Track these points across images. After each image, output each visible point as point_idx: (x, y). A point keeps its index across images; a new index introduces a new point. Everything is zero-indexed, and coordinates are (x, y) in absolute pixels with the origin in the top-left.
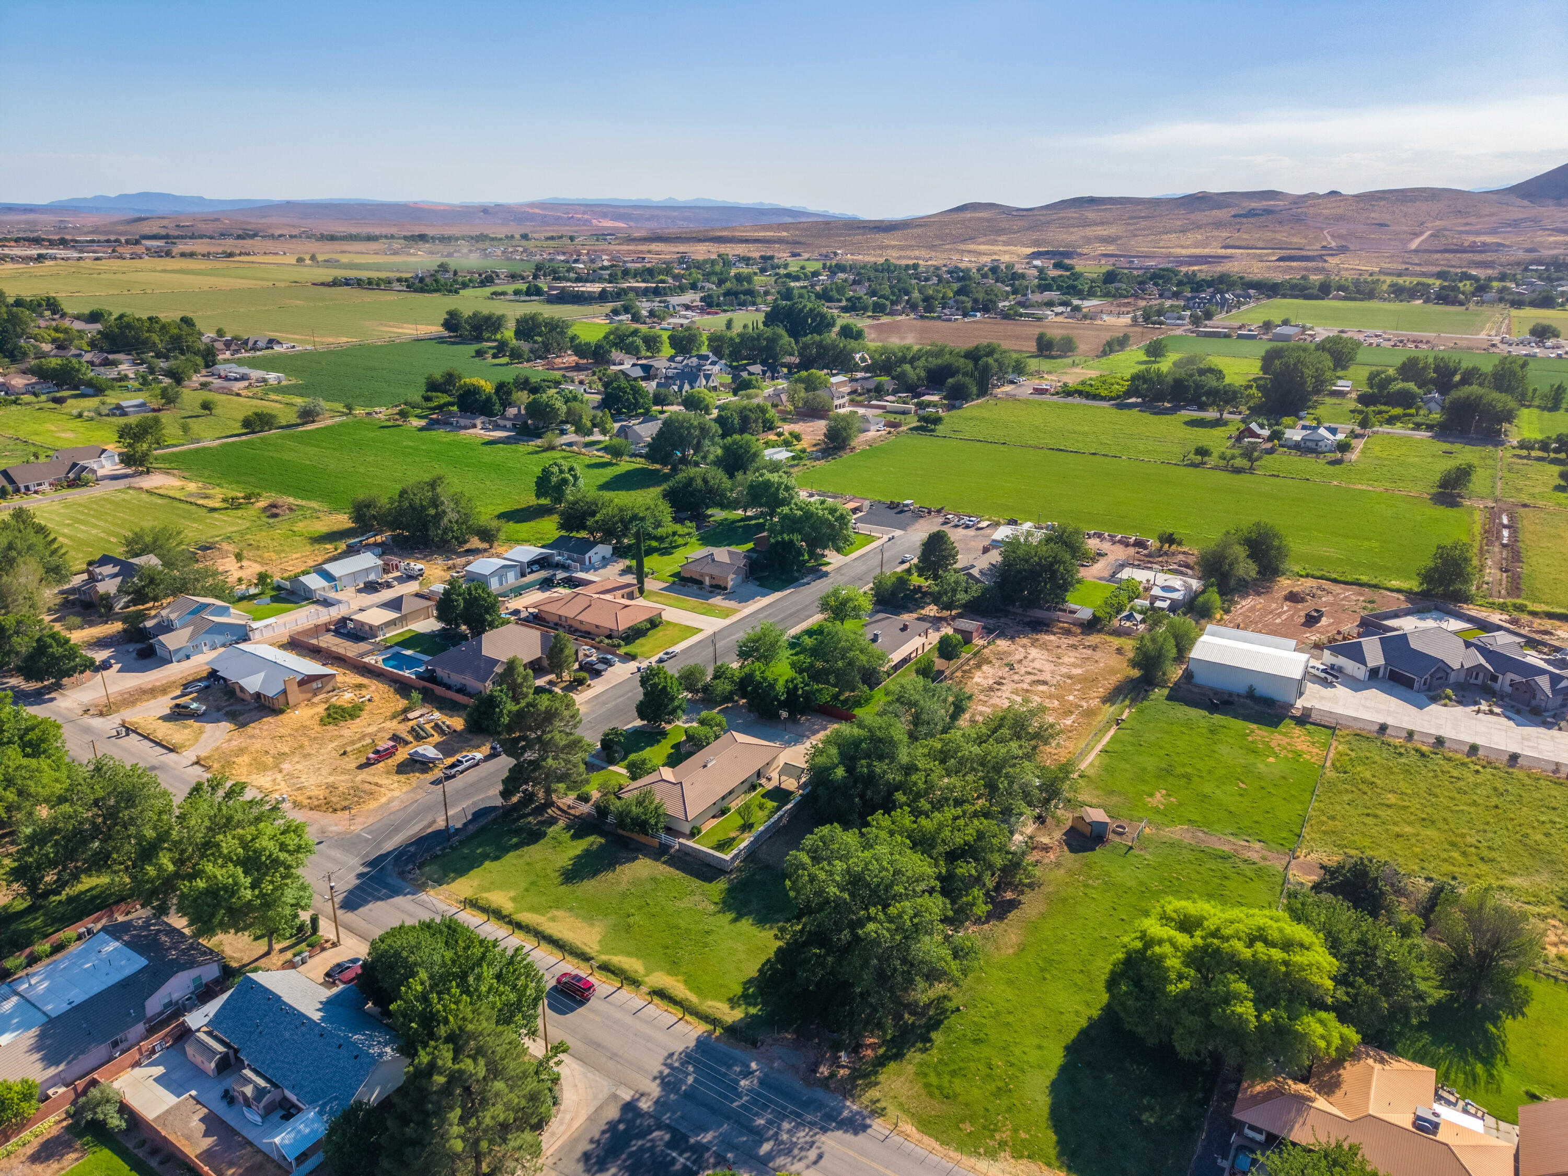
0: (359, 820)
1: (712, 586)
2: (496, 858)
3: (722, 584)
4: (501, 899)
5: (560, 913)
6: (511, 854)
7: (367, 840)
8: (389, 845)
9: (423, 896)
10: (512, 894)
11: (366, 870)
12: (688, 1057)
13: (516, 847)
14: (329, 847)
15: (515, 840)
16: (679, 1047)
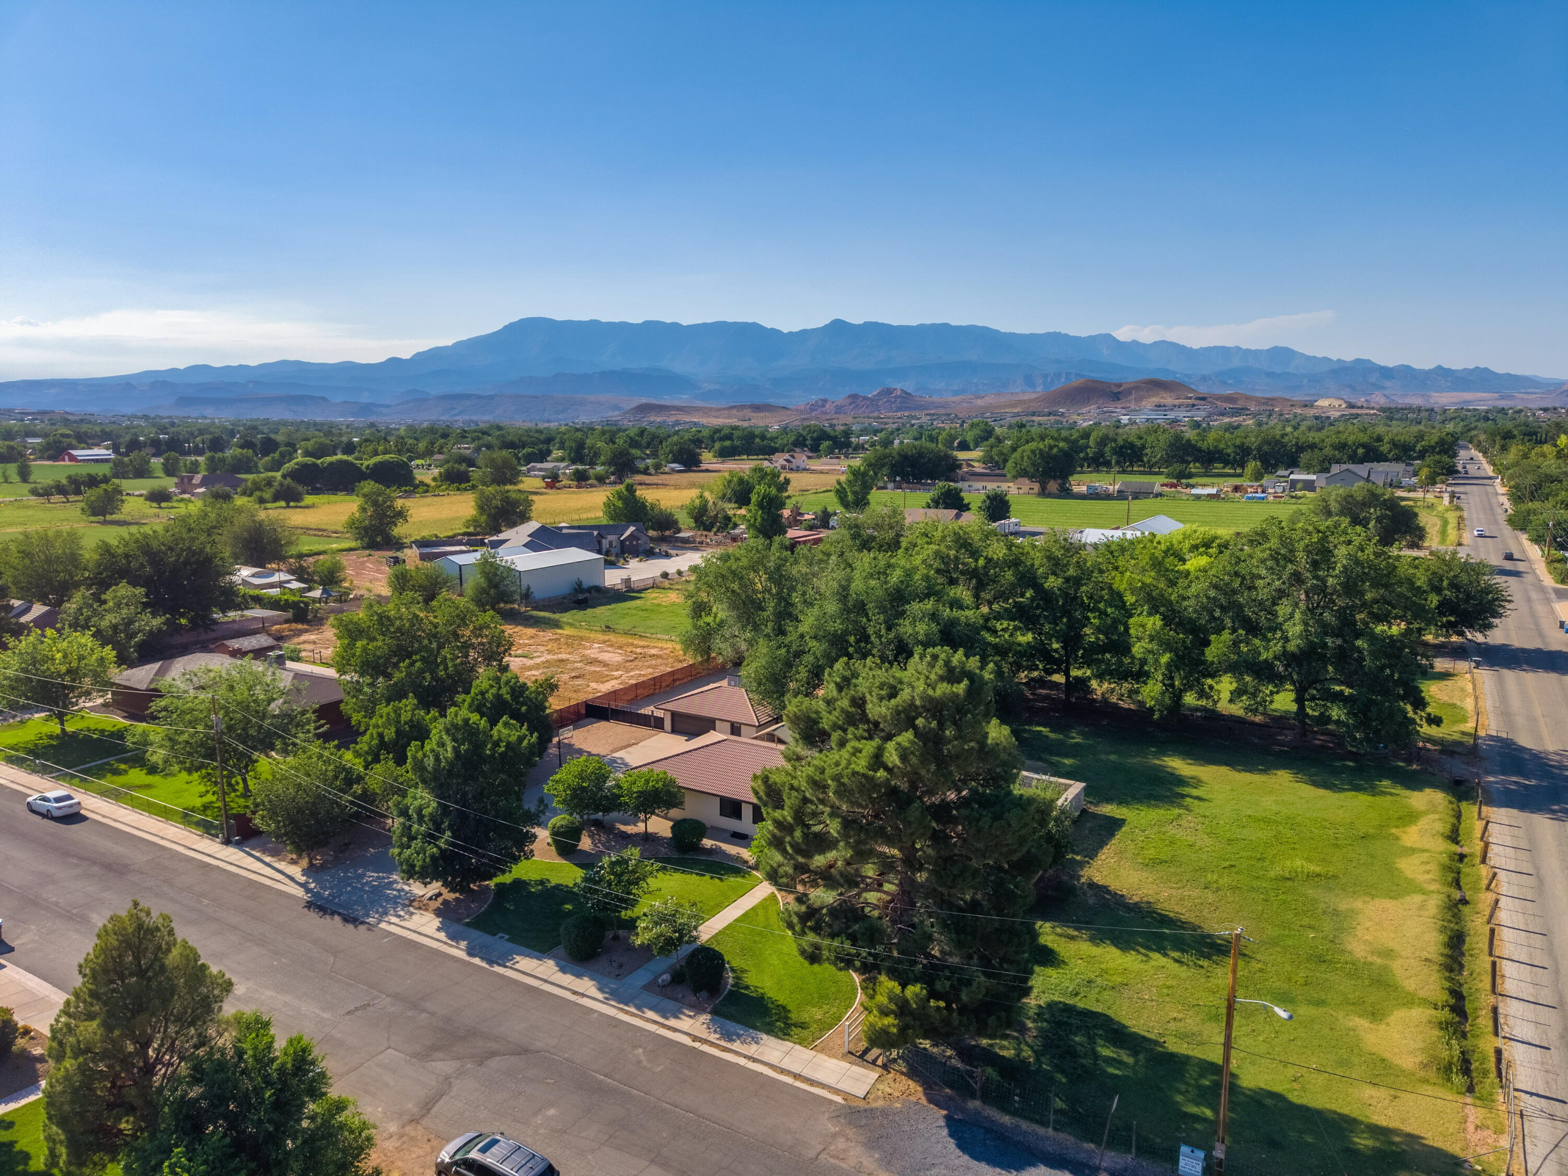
12: (1544, 810)
16: (1539, 818)
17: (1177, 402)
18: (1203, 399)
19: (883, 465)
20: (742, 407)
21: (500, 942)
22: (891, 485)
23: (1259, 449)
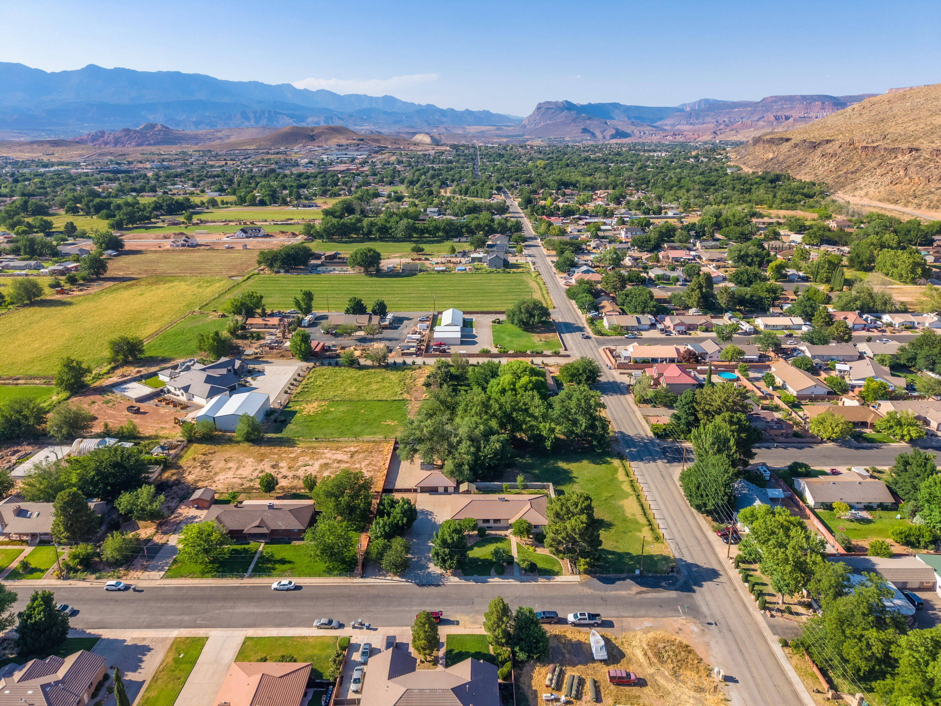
0: (677, 626)
1: (94, 696)
2: (628, 554)
3: (101, 678)
4: (646, 533)
5: (629, 515)
6: (620, 551)
7: (682, 606)
8: (672, 594)
9: (678, 556)
10: (638, 534)
11: (695, 588)
12: (642, 460)
13: (613, 553)
14: (706, 617)
15: (610, 557)
16: (641, 464)
17: (348, 142)
18: (362, 140)
19: (276, 260)
20: (41, 143)
21: (476, 577)
22: (282, 271)
23: (444, 228)
